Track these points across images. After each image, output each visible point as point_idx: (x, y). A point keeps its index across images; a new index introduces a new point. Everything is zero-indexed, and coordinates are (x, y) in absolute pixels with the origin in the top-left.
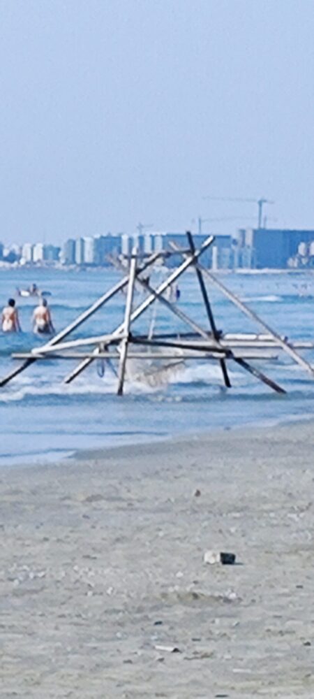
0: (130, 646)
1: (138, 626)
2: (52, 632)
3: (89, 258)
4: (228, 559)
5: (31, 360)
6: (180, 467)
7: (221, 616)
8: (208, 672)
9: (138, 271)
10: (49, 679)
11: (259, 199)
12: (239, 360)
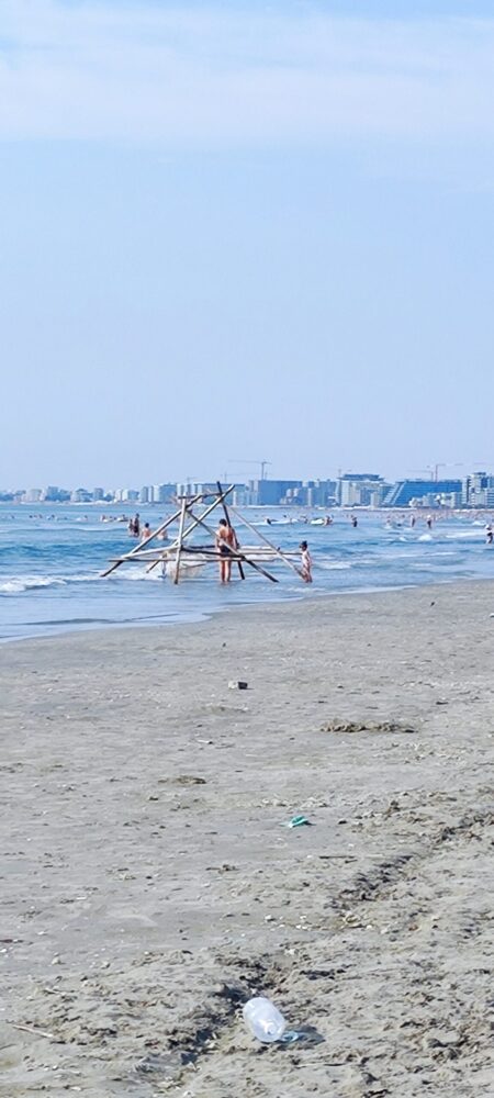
0: (182, 741)
1: (187, 728)
2: (134, 732)
3: (156, 499)
4: (243, 686)
5: (121, 562)
6: (214, 629)
7: (238, 721)
8: (230, 757)
9: (187, 507)
10: (133, 760)
11: (262, 461)
12: (249, 562)
